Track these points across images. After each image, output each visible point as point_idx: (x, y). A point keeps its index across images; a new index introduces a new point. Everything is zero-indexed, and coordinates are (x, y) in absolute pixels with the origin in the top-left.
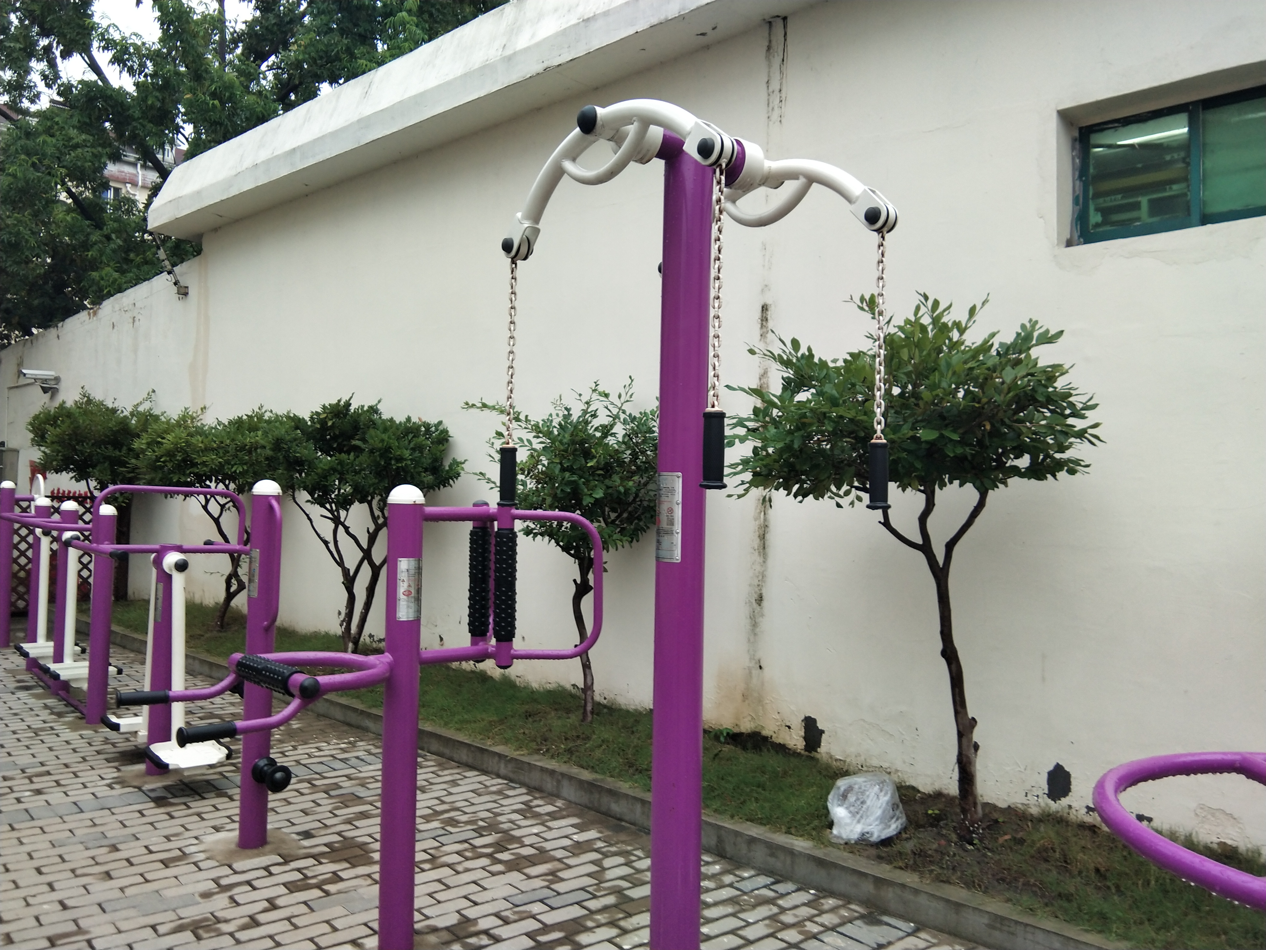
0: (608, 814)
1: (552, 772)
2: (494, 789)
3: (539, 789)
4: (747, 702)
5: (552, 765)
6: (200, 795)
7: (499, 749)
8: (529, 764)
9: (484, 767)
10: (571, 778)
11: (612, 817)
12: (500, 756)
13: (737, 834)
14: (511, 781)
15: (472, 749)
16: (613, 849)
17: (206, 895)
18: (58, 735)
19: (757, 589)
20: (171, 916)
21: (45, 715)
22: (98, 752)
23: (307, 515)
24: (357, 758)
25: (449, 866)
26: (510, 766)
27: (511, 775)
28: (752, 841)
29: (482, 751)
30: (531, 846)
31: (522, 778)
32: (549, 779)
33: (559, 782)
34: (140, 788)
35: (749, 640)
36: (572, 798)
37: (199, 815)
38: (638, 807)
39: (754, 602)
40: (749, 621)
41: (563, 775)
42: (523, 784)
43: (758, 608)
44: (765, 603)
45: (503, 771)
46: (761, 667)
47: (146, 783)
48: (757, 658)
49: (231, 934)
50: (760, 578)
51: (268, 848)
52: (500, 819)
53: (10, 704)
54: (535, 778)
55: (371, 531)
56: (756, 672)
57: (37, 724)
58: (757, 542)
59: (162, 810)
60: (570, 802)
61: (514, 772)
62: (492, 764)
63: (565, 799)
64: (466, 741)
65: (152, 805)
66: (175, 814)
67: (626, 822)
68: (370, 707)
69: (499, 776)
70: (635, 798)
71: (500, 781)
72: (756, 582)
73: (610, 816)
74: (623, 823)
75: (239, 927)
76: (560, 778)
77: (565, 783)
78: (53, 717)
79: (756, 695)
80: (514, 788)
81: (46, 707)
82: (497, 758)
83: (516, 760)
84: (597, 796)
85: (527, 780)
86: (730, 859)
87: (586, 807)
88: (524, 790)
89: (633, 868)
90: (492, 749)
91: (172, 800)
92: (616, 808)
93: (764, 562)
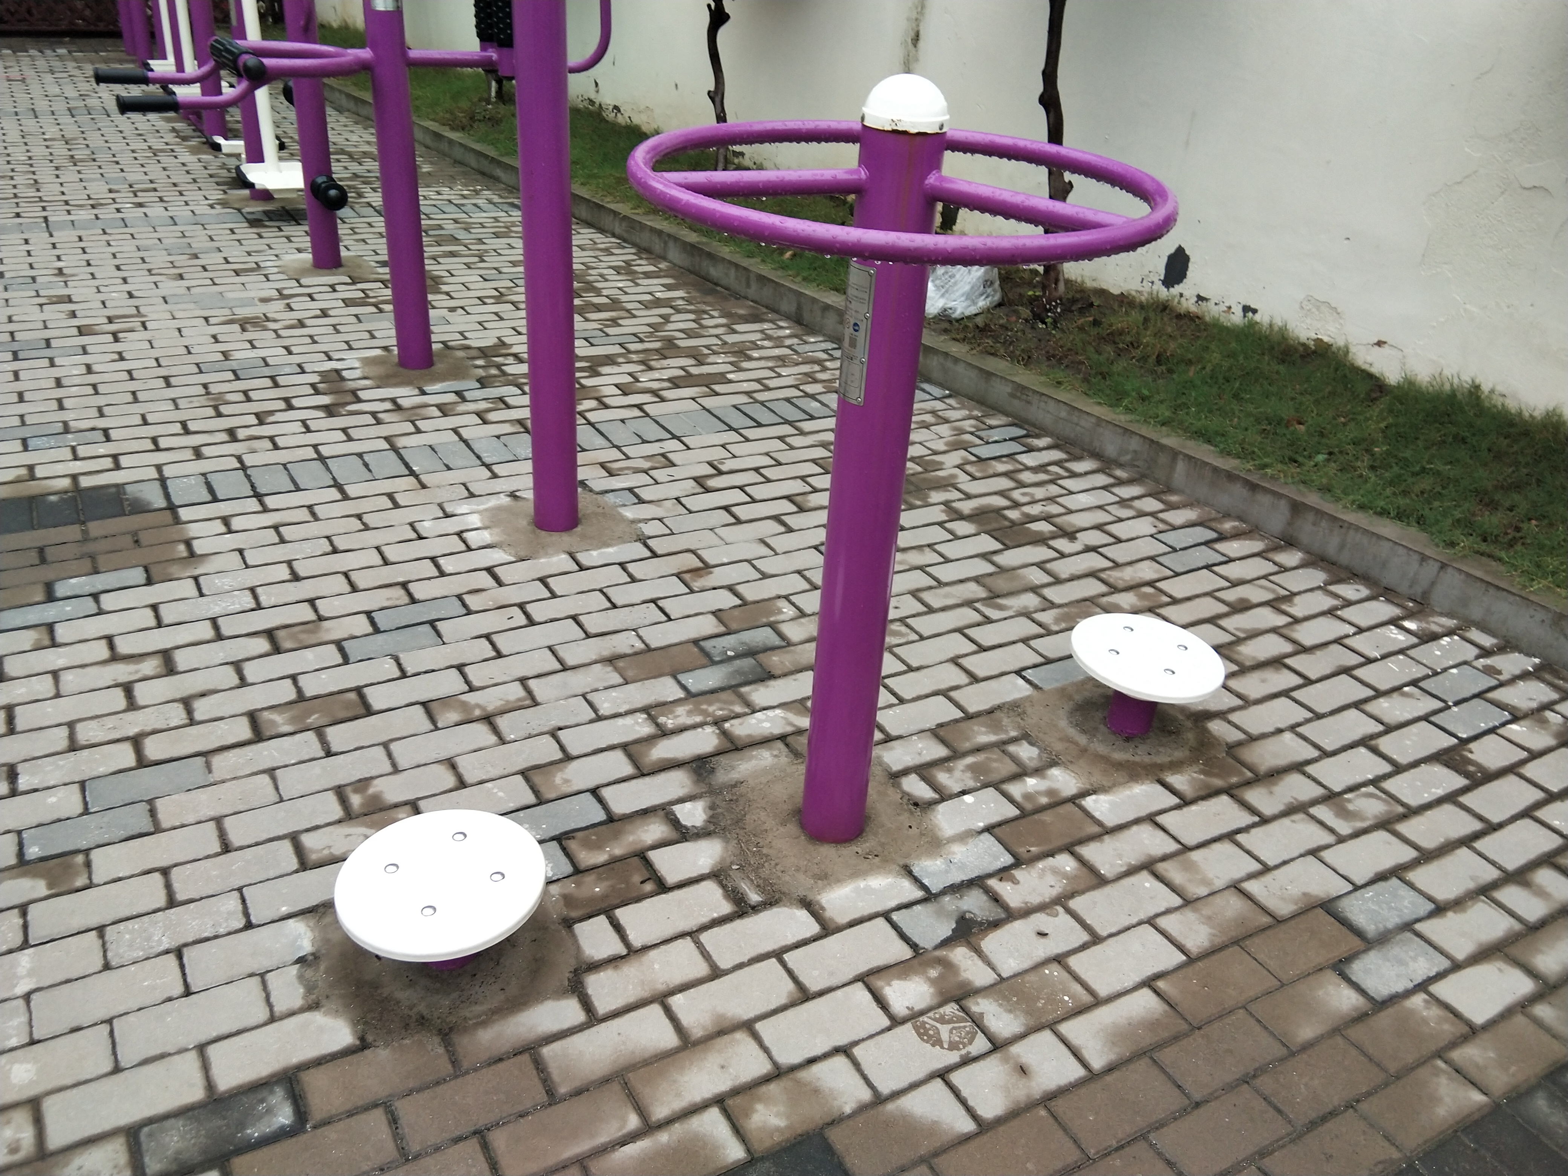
2: (602, 246)
6: (296, 221)
8: (640, 223)
17: (265, 300)
18: (176, 157)
19: (914, 25)
20: (227, 312)
22: (211, 176)
24: (475, 205)
26: (624, 224)
27: (626, 235)
29: (600, 207)
30: (607, 296)
31: (634, 238)
32: (659, 241)
33: (666, 243)
34: (239, 210)
36: (676, 261)
37: (288, 238)
38: (732, 272)
39: (909, 41)
40: (902, 67)
41: (669, 236)
42: (634, 245)
43: (912, 50)
44: (923, 44)
45: (618, 231)
47: (247, 206)
49: (275, 331)
50: (920, 9)
51: (341, 270)
52: (591, 272)
54: (644, 238)
57: (158, 145)
59: (255, 230)
60: (675, 265)
61: (627, 231)
62: (607, 221)
63: (670, 262)
64: (586, 196)
65: (246, 225)
66: (264, 235)
67: (719, 285)
68: (502, 155)
69: (614, 235)
70: (730, 262)
71: (613, 240)
72: (914, 15)
73: (705, 279)
74: (719, 288)
76: (666, 238)
84: (697, 259)
85: (638, 241)
91: (267, 223)
92: (715, 272)
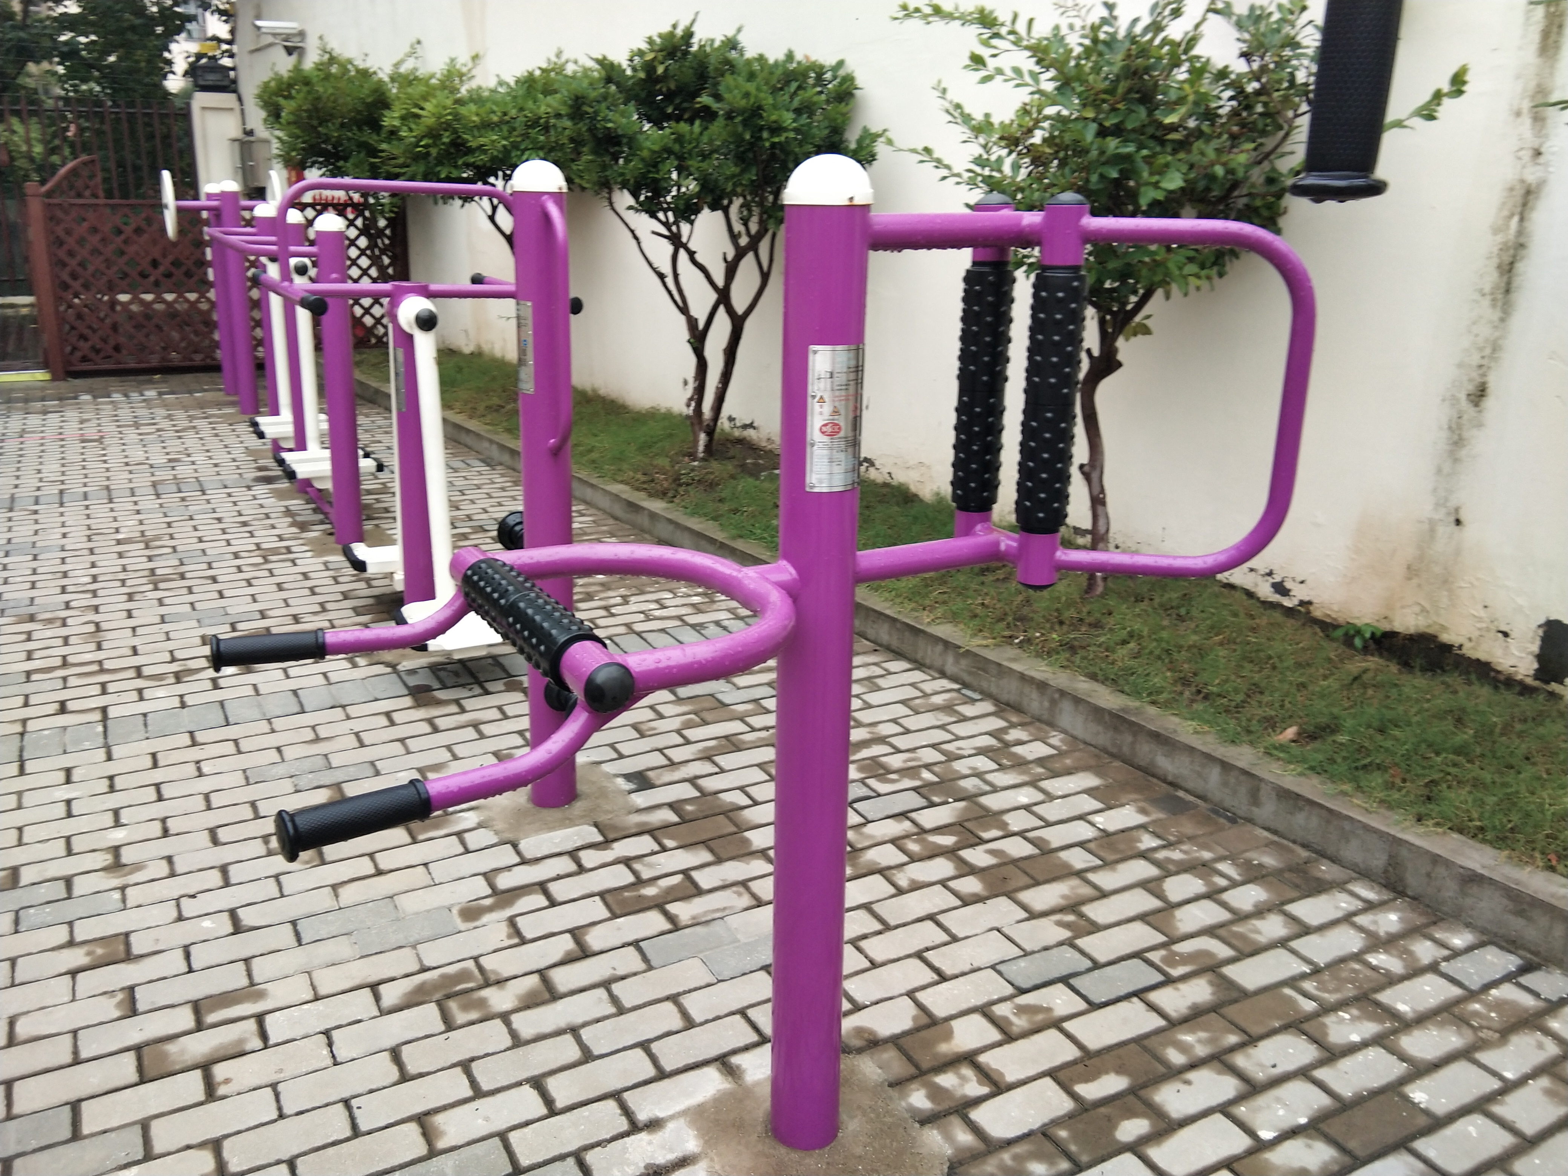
0: (1148, 771)
1: (1042, 686)
2: (938, 700)
3: (1018, 709)
4: (1415, 581)
5: (1040, 669)
6: (481, 684)
7: (943, 630)
8: (999, 665)
9: (919, 656)
10: (1077, 701)
11: (1159, 778)
12: (947, 644)
13: (1436, 859)
14: (966, 685)
15: (898, 625)
16: (1176, 855)
17: (471, 913)
18: (294, 562)
19: (1475, 375)
20: (405, 961)
21: (284, 526)
22: (346, 596)
23: (632, 231)
24: (717, 623)
25: (883, 872)
26: (964, 663)
27: (967, 678)
28: (1472, 879)
29: (916, 632)
30: (1021, 834)
31: (984, 684)
32: (1035, 695)
33: (1053, 702)
34: (393, 666)
35: (1439, 471)
36: (1079, 732)
37: (475, 725)
38: (1215, 774)
39: (1462, 396)
40: (1444, 434)
41: (1063, 693)
42: (987, 695)
43: (1471, 411)
44: (1489, 403)
45: (950, 668)
46: (1458, 522)
47: (404, 657)
48: (1452, 504)
49: (505, 1017)
50: (1487, 352)
51: (579, 807)
52: (961, 766)
53: (241, 506)
54: (1009, 689)
55: (730, 258)
56: (1445, 530)
57: (270, 543)
58: (1491, 278)
59: (422, 713)
60: (1075, 738)
61: (970, 673)
62: (932, 654)
63: (1064, 731)
64: (888, 612)
65: (408, 701)
66: (440, 723)
67: (1187, 791)
68: (734, 538)
69: (943, 675)
70: (1209, 757)
71: (945, 684)
72: (1475, 360)
73: (1154, 775)
74: (1181, 794)
75: (521, 998)
76: (1057, 696)
77: (1066, 706)
78: (294, 530)
79: (1437, 569)
80: (973, 701)
81: (288, 512)
82: (940, 648)
83: (976, 655)
84: (1129, 738)
85: (993, 690)
86: (1414, 898)
87: (1105, 751)
88: (987, 707)
89: (1224, 905)
90: (930, 630)
91: (439, 694)
92: (1165, 764)
93: (1502, 320)
